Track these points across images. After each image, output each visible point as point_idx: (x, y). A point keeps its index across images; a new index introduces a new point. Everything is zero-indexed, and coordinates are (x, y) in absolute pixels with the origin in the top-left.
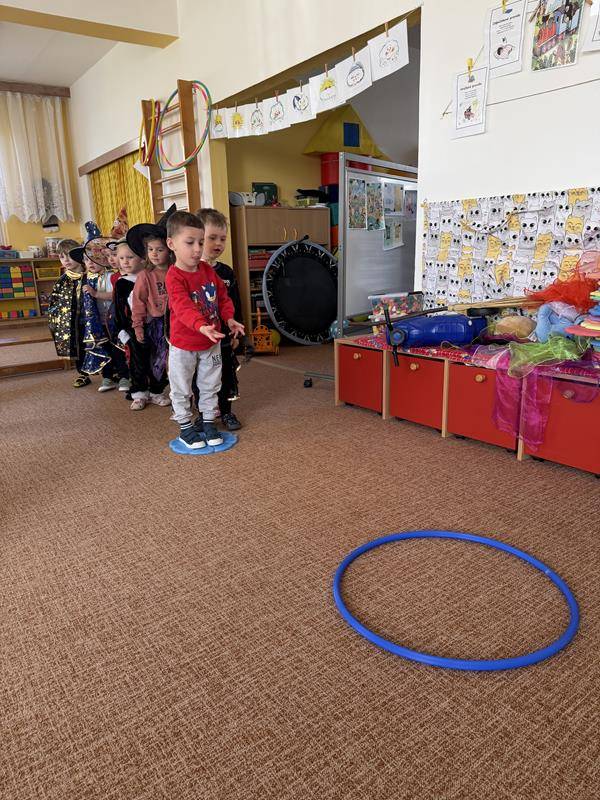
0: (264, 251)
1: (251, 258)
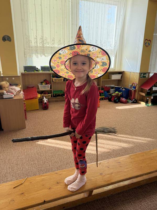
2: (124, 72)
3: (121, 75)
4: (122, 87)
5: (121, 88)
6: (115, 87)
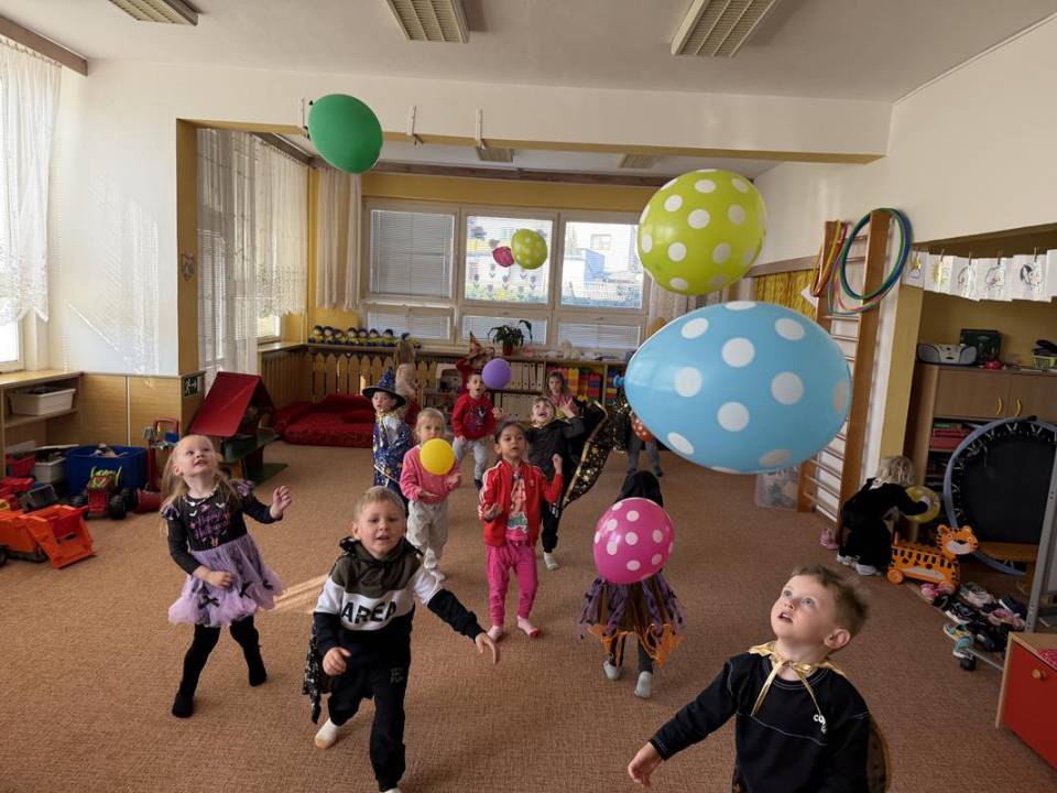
0: (959, 426)
1: (936, 434)
2: (82, 375)
3: (73, 390)
4: (103, 445)
5: (97, 448)
6: (57, 450)
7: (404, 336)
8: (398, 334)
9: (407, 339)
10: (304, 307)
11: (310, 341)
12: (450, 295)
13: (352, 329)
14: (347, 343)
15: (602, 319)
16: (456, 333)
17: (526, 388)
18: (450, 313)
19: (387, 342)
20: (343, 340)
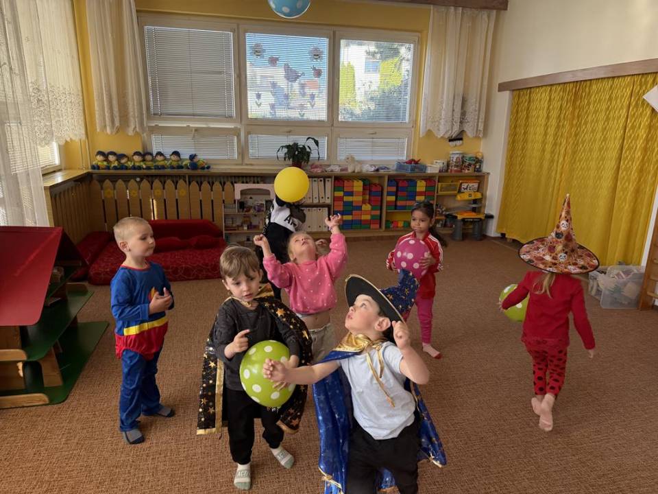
7: (192, 157)
8: (185, 155)
9: (195, 160)
10: (83, 132)
11: (93, 167)
12: (234, 115)
13: (137, 153)
14: (134, 168)
15: (375, 133)
16: (243, 152)
17: (316, 201)
18: (236, 132)
19: (175, 164)
20: (130, 164)
